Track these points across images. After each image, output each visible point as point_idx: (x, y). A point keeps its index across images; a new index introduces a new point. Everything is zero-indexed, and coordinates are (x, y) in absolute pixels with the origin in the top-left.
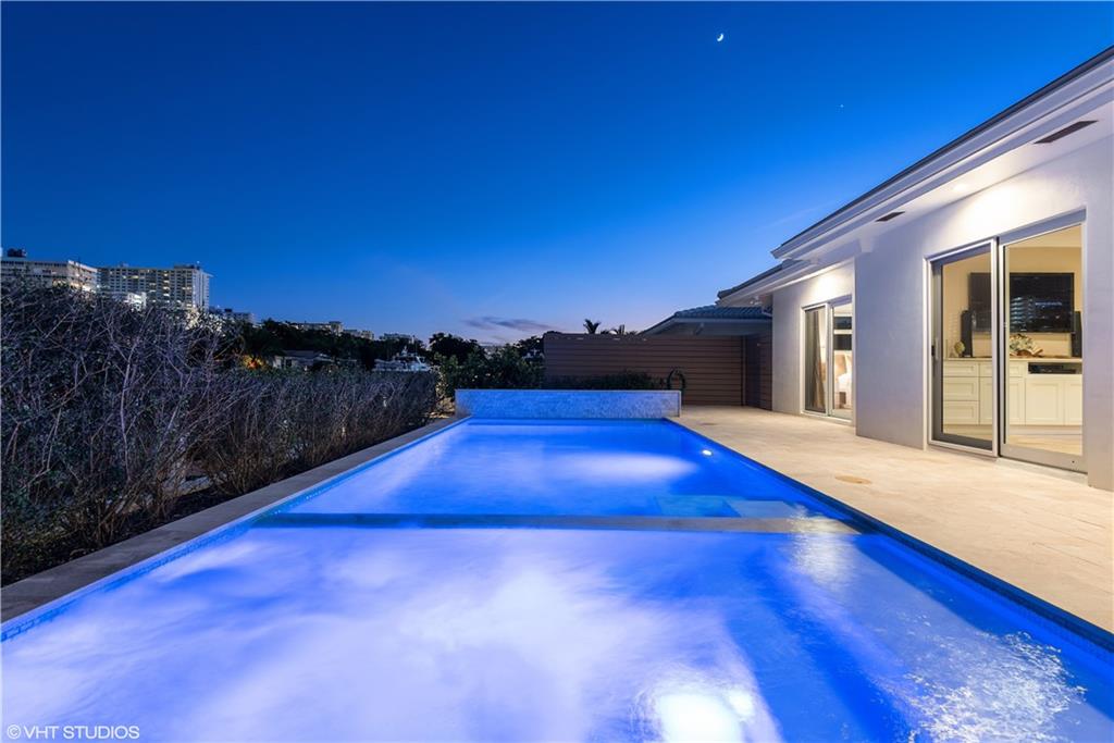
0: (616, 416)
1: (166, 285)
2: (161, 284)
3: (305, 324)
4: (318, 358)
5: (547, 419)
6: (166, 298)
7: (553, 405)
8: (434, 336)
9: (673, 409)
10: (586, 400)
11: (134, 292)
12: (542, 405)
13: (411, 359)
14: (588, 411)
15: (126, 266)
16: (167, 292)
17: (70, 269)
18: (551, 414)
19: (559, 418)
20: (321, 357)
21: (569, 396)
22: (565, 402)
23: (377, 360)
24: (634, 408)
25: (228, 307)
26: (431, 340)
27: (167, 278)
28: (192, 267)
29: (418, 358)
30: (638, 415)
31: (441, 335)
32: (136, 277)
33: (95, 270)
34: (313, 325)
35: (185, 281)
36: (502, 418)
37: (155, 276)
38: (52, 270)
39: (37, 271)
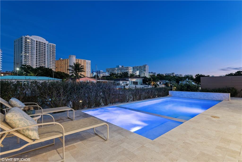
0: (208, 99)
3: (167, 74)
4: (167, 82)
5: (189, 98)
6: (142, 71)
7: (191, 95)
9: (227, 98)
10: (200, 95)
11: (137, 70)
12: (188, 95)
14: (200, 97)
15: (136, 66)
18: (190, 97)
19: (192, 98)
20: (167, 81)
21: (195, 94)
22: (194, 95)
23: (180, 82)
24: (214, 97)
25: (152, 72)
26: (195, 76)
27: (142, 68)
30: (215, 99)
31: (198, 74)
32: (138, 68)
33: (132, 68)
34: (168, 74)
35: (145, 68)
36: (179, 97)
37: (140, 67)
38: (127, 68)
39: (125, 69)
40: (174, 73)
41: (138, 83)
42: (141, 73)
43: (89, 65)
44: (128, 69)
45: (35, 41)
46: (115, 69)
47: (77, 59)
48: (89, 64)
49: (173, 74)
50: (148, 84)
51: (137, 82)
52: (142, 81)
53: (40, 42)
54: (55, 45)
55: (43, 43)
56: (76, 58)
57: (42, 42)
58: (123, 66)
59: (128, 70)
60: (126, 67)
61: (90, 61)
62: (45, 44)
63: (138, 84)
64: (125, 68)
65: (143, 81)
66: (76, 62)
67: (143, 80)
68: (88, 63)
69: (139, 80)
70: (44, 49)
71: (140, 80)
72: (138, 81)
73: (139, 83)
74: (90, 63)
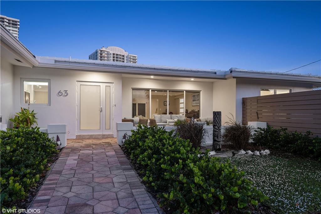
45: (112, 54)
53: (118, 55)
55: (121, 55)
57: (119, 55)
62: (123, 56)
70: (123, 59)
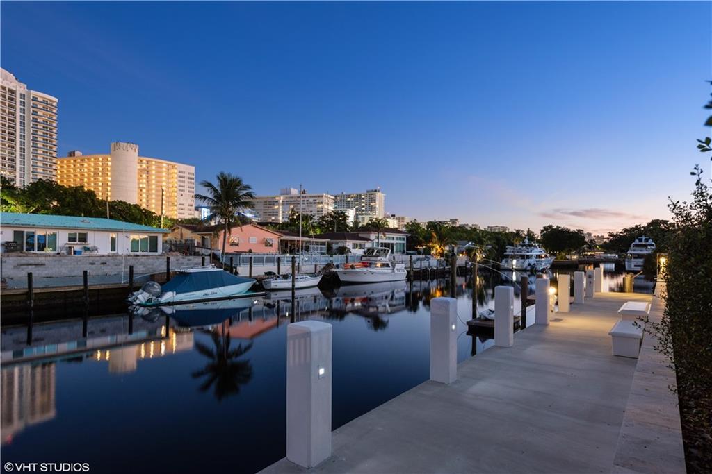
1: (363, 203)
2: (361, 202)
4: (469, 245)
6: (363, 210)
8: (544, 228)
11: (349, 208)
13: (531, 246)
15: (345, 193)
16: (363, 207)
17: (324, 198)
23: (507, 247)
26: (542, 231)
27: (363, 199)
28: (376, 191)
29: (537, 245)
31: (550, 227)
32: (349, 199)
33: (332, 197)
35: (372, 200)
37: (358, 198)
38: (317, 200)
39: (311, 200)
40: (456, 220)
41: (395, 247)
42: (360, 216)
43: (189, 182)
44: (322, 203)
46: (277, 202)
47: (142, 158)
48: (189, 178)
49: (454, 221)
50: (422, 251)
51: (392, 244)
52: (405, 242)
54: (56, 100)
56: (139, 155)
58: (304, 192)
59: (320, 206)
60: (315, 197)
61: (194, 168)
63: (395, 250)
64: (311, 197)
65: (407, 242)
66: (139, 167)
67: (408, 239)
68: (186, 175)
69: (397, 239)
71: (400, 239)
72: (394, 242)
73: (397, 247)
74: (193, 177)
